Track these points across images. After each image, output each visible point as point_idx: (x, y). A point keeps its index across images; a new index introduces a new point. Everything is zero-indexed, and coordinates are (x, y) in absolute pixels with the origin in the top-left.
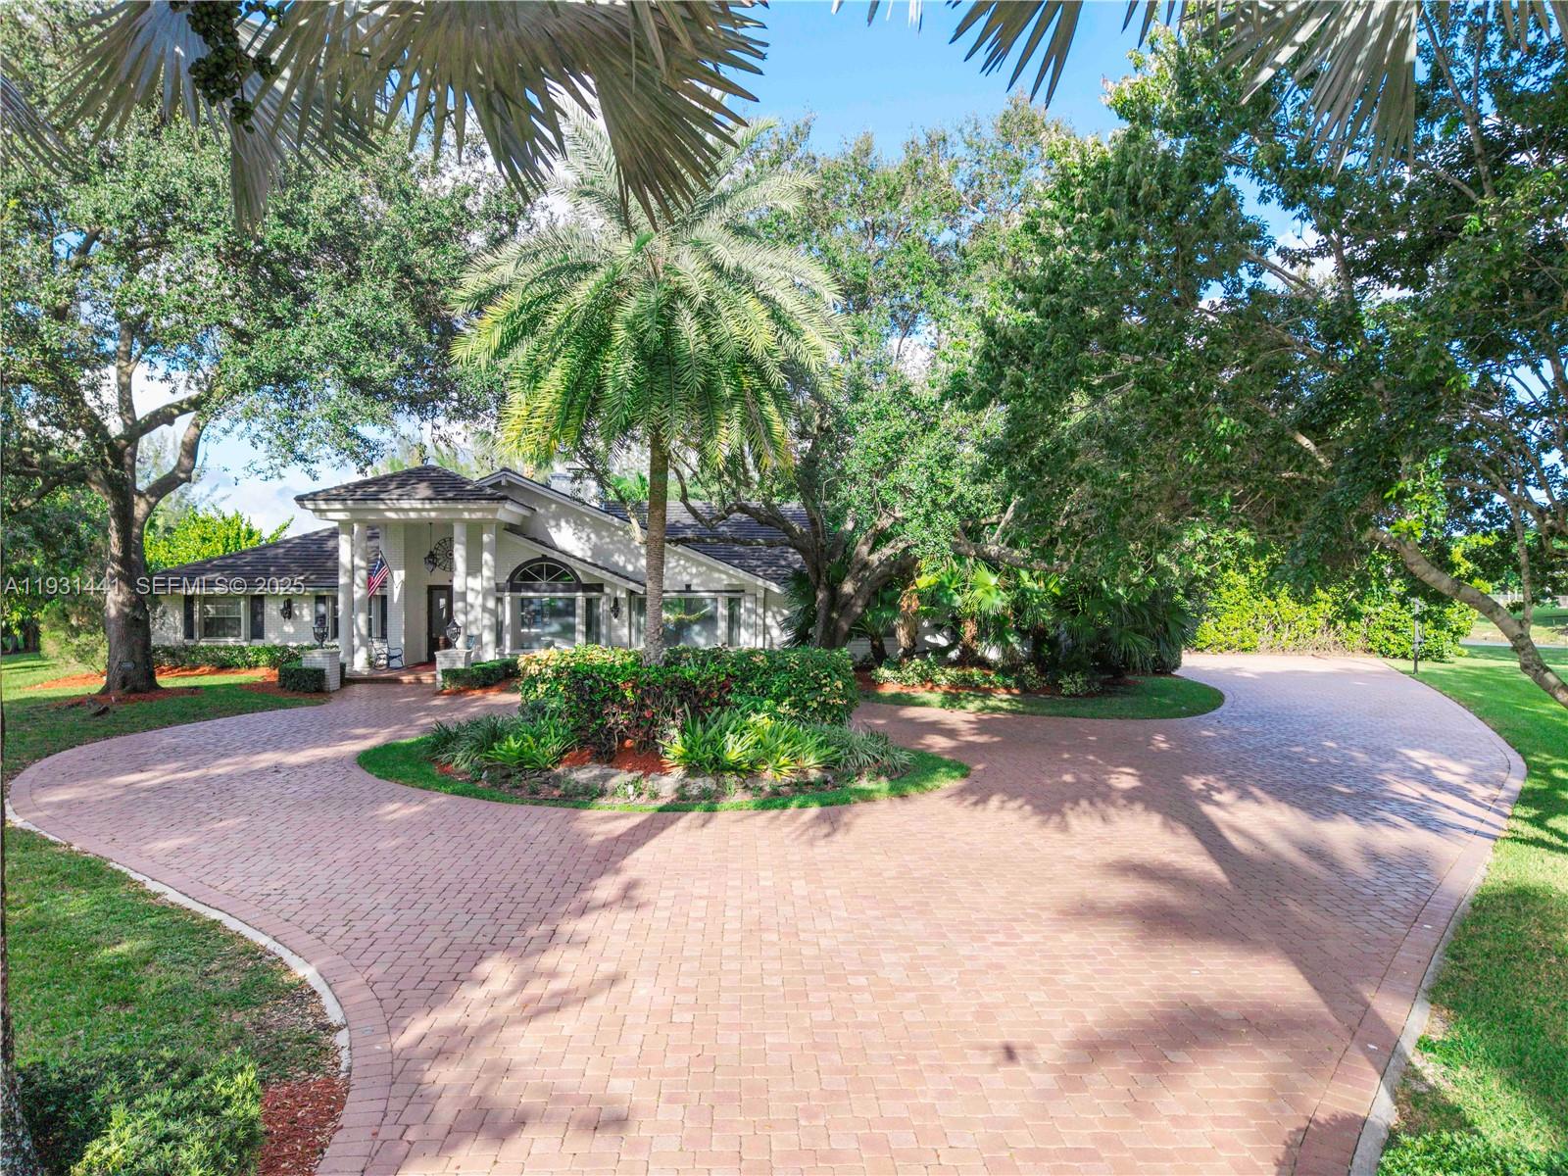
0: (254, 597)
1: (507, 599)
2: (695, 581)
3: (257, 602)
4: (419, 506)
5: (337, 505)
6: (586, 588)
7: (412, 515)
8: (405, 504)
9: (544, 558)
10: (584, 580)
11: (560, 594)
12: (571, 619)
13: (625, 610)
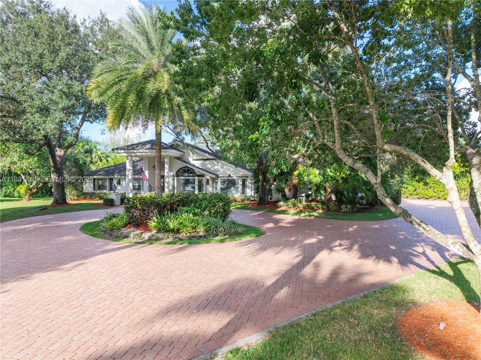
0: (110, 179)
1: (176, 179)
2: (232, 173)
3: (111, 180)
4: (145, 151)
5: (123, 151)
6: (199, 176)
7: (144, 154)
8: (141, 151)
9: (186, 167)
10: (198, 173)
11: (191, 178)
12: (194, 185)
13: (211, 182)
